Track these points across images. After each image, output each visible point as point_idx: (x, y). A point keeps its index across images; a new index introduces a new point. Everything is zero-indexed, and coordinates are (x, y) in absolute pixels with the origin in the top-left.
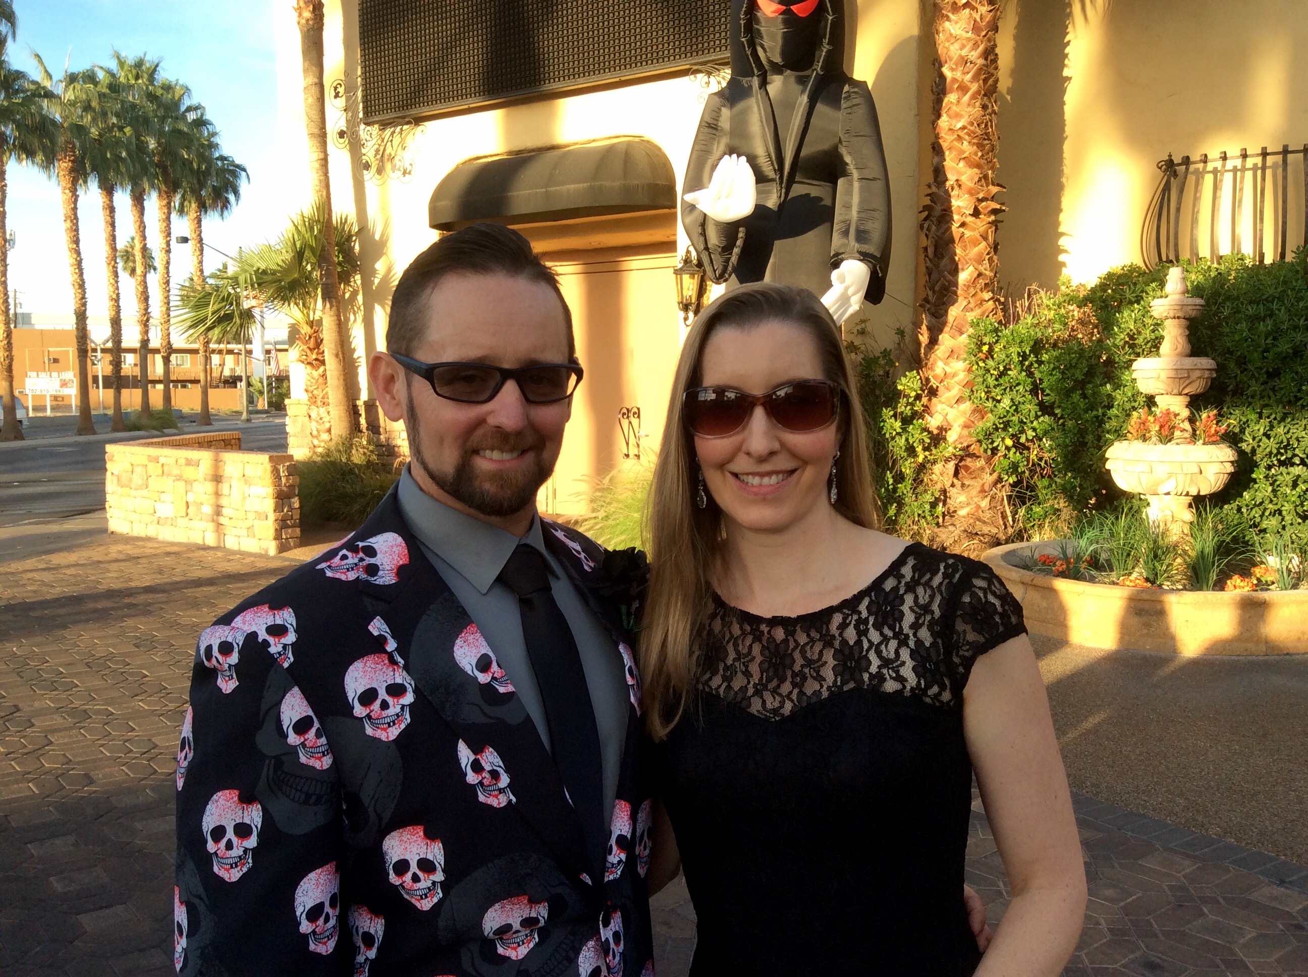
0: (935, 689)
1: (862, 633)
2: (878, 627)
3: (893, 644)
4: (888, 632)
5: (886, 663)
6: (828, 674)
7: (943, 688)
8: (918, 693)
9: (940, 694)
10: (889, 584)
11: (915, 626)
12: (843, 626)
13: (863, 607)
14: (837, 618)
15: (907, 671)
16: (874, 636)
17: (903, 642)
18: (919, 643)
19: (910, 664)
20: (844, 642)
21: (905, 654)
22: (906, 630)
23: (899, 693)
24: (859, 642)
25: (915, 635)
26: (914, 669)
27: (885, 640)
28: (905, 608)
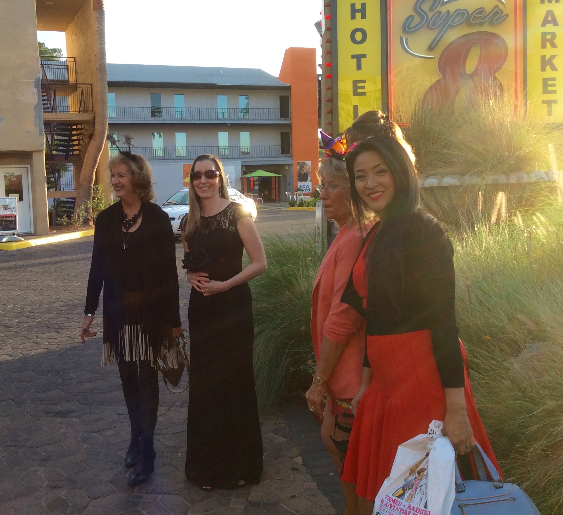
0: (231, 227)
1: (221, 218)
2: (224, 217)
3: (226, 219)
4: (225, 218)
5: (224, 223)
6: (215, 226)
7: (233, 227)
8: (229, 228)
9: (232, 228)
10: (227, 209)
11: (230, 216)
12: (218, 217)
13: (222, 214)
14: (218, 216)
15: (227, 225)
16: (223, 219)
17: (227, 219)
18: (230, 219)
19: (228, 223)
20: (218, 219)
21: (227, 221)
22: (228, 217)
23: (225, 228)
24: (220, 220)
25: (229, 217)
26: (228, 224)
27: (224, 219)
28: (229, 213)
